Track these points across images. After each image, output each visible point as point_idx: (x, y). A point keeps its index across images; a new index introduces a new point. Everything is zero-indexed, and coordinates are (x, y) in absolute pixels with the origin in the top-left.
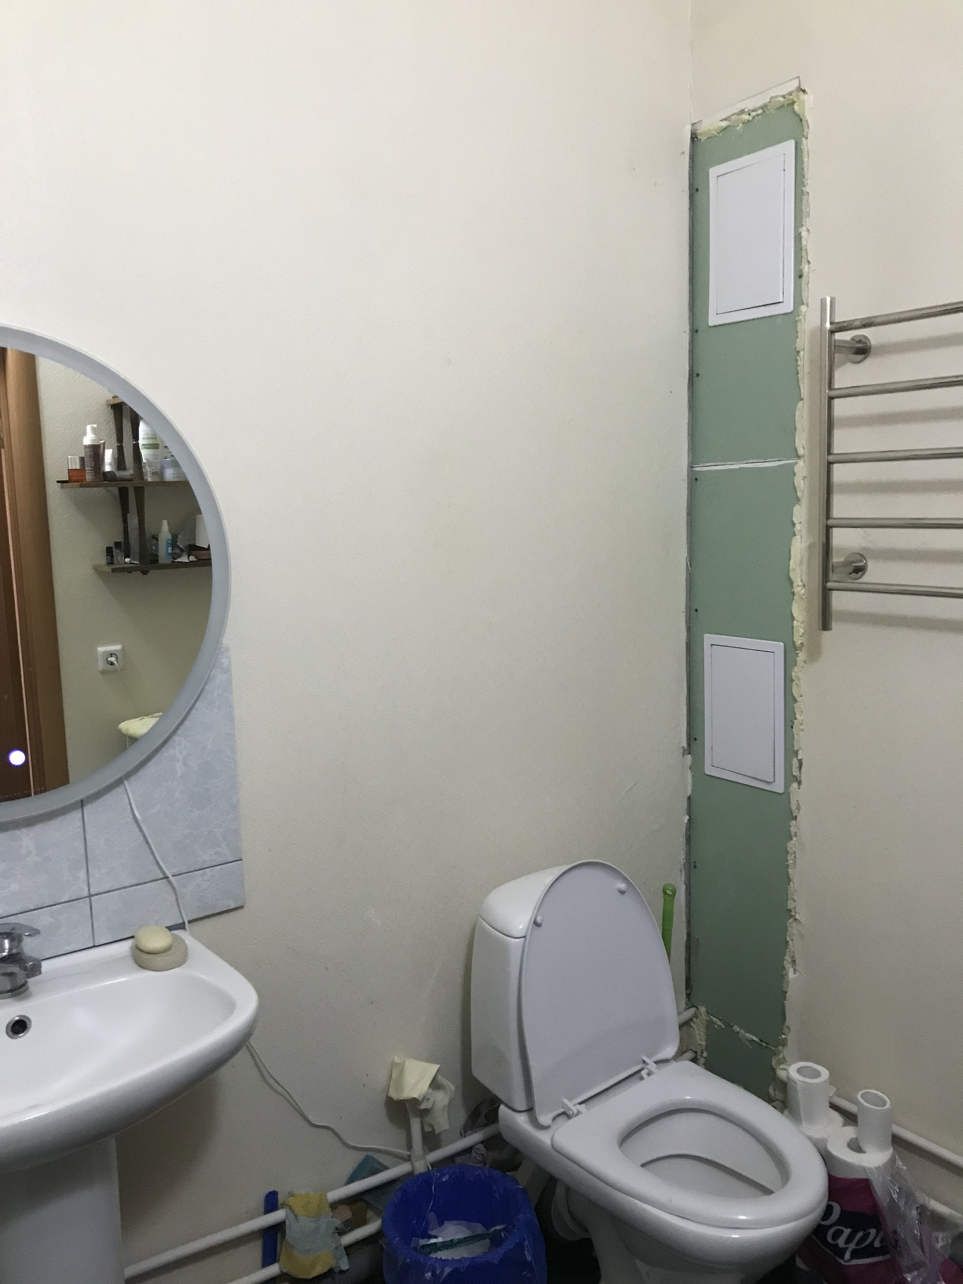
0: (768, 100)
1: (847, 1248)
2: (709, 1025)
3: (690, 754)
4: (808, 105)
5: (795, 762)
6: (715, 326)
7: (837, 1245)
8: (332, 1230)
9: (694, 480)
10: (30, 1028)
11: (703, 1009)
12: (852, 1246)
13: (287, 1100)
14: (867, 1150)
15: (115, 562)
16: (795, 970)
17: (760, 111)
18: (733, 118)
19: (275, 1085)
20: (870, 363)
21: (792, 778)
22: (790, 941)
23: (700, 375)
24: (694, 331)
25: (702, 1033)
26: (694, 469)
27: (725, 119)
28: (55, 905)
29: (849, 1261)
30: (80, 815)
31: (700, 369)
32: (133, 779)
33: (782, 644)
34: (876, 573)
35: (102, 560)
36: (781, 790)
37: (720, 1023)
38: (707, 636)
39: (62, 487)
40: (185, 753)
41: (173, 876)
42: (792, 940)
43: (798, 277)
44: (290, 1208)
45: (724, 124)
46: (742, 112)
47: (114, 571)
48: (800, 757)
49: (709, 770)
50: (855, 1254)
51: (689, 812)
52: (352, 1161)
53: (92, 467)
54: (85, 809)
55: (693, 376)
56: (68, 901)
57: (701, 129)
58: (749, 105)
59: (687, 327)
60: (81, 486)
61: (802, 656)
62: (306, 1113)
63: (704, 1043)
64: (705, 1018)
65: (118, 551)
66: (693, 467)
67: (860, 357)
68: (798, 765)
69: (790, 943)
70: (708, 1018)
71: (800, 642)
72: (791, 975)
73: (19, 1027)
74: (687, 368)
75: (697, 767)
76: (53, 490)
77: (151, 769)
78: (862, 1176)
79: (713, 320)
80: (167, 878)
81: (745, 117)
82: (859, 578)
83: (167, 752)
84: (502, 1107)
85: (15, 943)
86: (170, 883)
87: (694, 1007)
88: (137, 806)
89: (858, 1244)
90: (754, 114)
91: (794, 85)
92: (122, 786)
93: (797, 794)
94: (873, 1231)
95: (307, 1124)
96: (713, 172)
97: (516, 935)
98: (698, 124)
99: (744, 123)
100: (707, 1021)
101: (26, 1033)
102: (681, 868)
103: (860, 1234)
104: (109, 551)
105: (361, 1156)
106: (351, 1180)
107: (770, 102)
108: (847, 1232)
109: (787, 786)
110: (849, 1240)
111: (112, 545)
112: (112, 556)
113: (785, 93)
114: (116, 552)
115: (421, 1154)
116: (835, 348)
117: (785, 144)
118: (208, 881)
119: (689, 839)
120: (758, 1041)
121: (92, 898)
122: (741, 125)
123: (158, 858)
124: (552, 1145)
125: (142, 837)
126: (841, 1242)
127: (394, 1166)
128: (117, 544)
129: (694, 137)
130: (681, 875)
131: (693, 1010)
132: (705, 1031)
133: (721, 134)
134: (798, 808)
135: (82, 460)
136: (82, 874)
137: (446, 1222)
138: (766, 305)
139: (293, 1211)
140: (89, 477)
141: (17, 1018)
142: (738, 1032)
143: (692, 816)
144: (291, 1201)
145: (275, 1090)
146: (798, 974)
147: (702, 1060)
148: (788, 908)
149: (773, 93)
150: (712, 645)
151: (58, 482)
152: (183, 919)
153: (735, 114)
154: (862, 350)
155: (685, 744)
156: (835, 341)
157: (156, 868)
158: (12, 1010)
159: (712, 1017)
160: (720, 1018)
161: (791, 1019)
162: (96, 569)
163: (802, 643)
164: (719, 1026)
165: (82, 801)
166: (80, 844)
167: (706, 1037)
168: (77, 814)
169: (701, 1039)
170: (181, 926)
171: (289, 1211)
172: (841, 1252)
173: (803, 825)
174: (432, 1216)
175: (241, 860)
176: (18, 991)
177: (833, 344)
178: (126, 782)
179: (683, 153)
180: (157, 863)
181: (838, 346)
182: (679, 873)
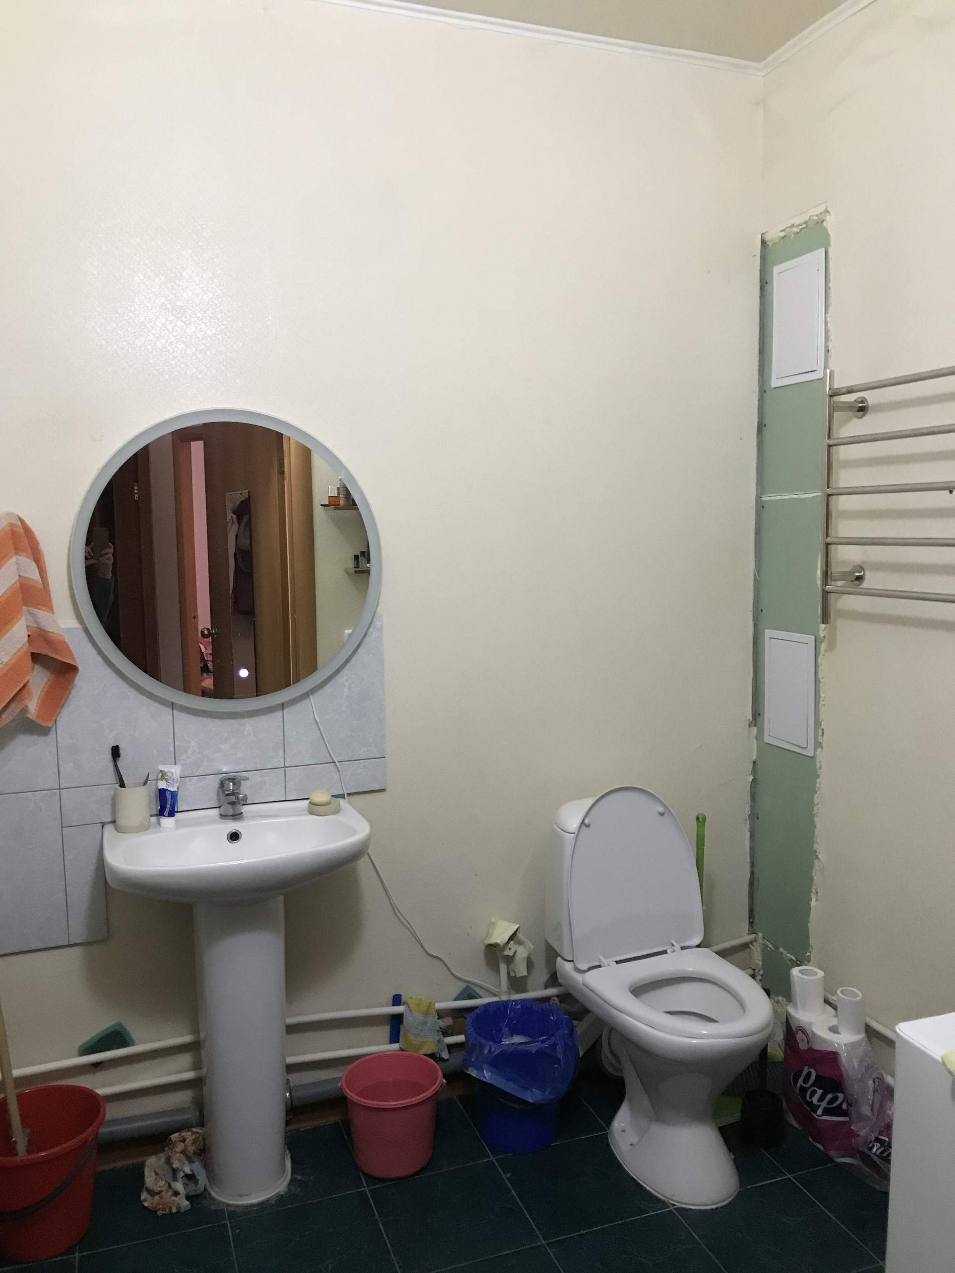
0: (808, 218)
1: (819, 1106)
2: (764, 947)
3: (755, 726)
4: (830, 223)
5: (820, 731)
6: (775, 388)
7: (812, 1102)
8: (438, 1028)
9: (760, 507)
10: (241, 838)
11: (760, 935)
12: (824, 1104)
13: (411, 932)
14: (842, 1033)
15: (360, 566)
16: (817, 900)
17: (804, 226)
18: (788, 230)
19: (403, 919)
20: (869, 417)
21: (818, 745)
22: (814, 876)
23: (767, 425)
24: (763, 391)
25: (759, 955)
26: (762, 499)
27: (783, 230)
28: (263, 770)
29: (821, 1116)
30: (282, 714)
31: (767, 421)
32: (316, 695)
33: (813, 637)
34: (871, 581)
35: (351, 564)
36: (811, 754)
37: (771, 946)
38: (767, 631)
39: (324, 509)
40: (350, 682)
41: (338, 762)
42: (816, 875)
43: (826, 351)
44: (408, 1005)
45: (782, 234)
46: (793, 226)
47: (356, 572)
48: (822, 727)
49: (767, 740)
50: (826, 1112)
51: (754, 772)
52: (458, 987)
53: (344, 495)
54: (284, 710)
55: (761, 427)
56: (272, 769)
57: (768, 238)
58: (797, 221)
59: (757, 389)
60: (335, 509)
61: (824, 646)
62: (423, 945)
63: (760, 963)
64: (761, 942)
65: (363, 558)
66: (761, 497)
67: (862, 413)
68: (821, 734)
69: (815, 878)
70: (764, 942)
71: (823, 635)
72: (813, 903)
73: (234, 837)
74: (756, 420)
75: (760, 736)
76: (318, 511)
77: (328, 689)
78: (830, 1049)
79: (775, 383)
80: (335, 762)
81: (796, 230)
82: (859, 585)
83: (338, 679)
84: (559, 959)
85: (236, 787)
86: (337, 766)
87: (755, 933)
88: (317, 713)
89: (829, 1103)
90: (800, 227)
91: (822, 208)
92: (308, 699)
93: (822, 757)
94: (841, 1095)
95: (424, 953)
96: (776, 269)
97: (570, 831)
98: (766, 234)
99: (795, 234)
100: (763, 944)
101: (238, 841)
102: (746, 818)
103: (830, 1096)
104: (356, 558)
105: (464, 985)
106: (456, 999)
107: (809, 219)
108: (820, 1092)
109: (815, 750)
110: (821, 1099)
111: (359, 554)
112: (358, 563)
113: (817, 213)
114: (361, 559)
115: (505, 991)
116: (834, 408)
117: (821, 249)
118: (362, 768)
119: (753, 796)
120: (795, 960)
121: (286, 769)
122: (793, 235)
123: (329, 750)
124: (583, 981)
125: (319, 734)
126: (815, 1100)
127: (486, 997)
128: (363, 553)
129: (763, 243)
130: (746, 823)
131: (753, 936)
132: (761, 953)
133: (781, 242)
134: (820, 768)
135: (338, 489)
136: (281, 752)
137: (515, 1035)
138: (807, 372)
139: (409, 1007)
140: (342, 502)
141: (234, 831)
142: (782, 953)
143: (756, 777)
144: (409, 1001)
145: (403, 923)
146: (819, 902)
147: (759, 978)
148: (814, 849)
149: (811, 213)
150: (770, 638)
151: (322, 505)
152: (344, 791)
153: (788, 227)
154: (862, 409)
155: (750, 717)
156: (834, 402)
157: (328, 755)
158: (232, 826)
159: (766, 941)
160: (772, 942)
161: (812, 940)
162: (346, 571)
163: (824, 636)
164: (771, 948)
165: (283, 704)
166: (280, 733)
167: (762, 958)
168: (279, 714)
169: (758, 960)
170: (342, 796)
171: (407, 1008)
172: (814, 1108)
173: (823, 782)
174: (505, 1030)
175: (385, 757)
176: (237, 816)
177: (832, 405)
178: (311, 696)
179: (755, 255)
180: (329, 752)
181: (837, 406)
182: (744, 821)
